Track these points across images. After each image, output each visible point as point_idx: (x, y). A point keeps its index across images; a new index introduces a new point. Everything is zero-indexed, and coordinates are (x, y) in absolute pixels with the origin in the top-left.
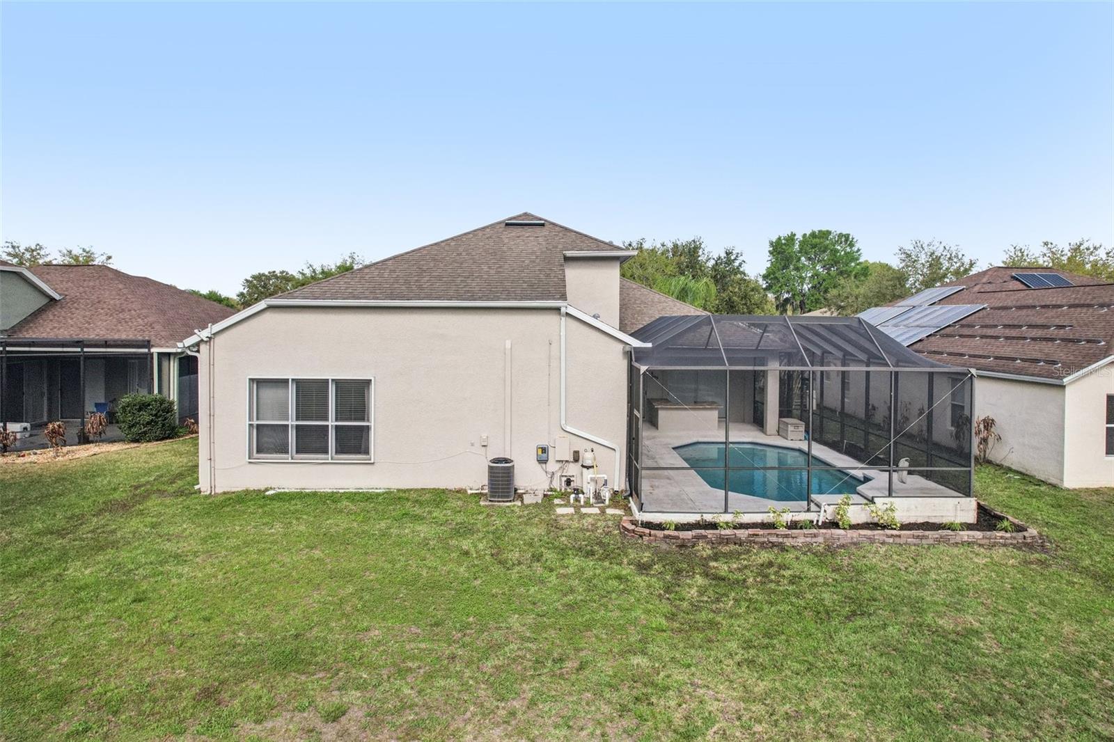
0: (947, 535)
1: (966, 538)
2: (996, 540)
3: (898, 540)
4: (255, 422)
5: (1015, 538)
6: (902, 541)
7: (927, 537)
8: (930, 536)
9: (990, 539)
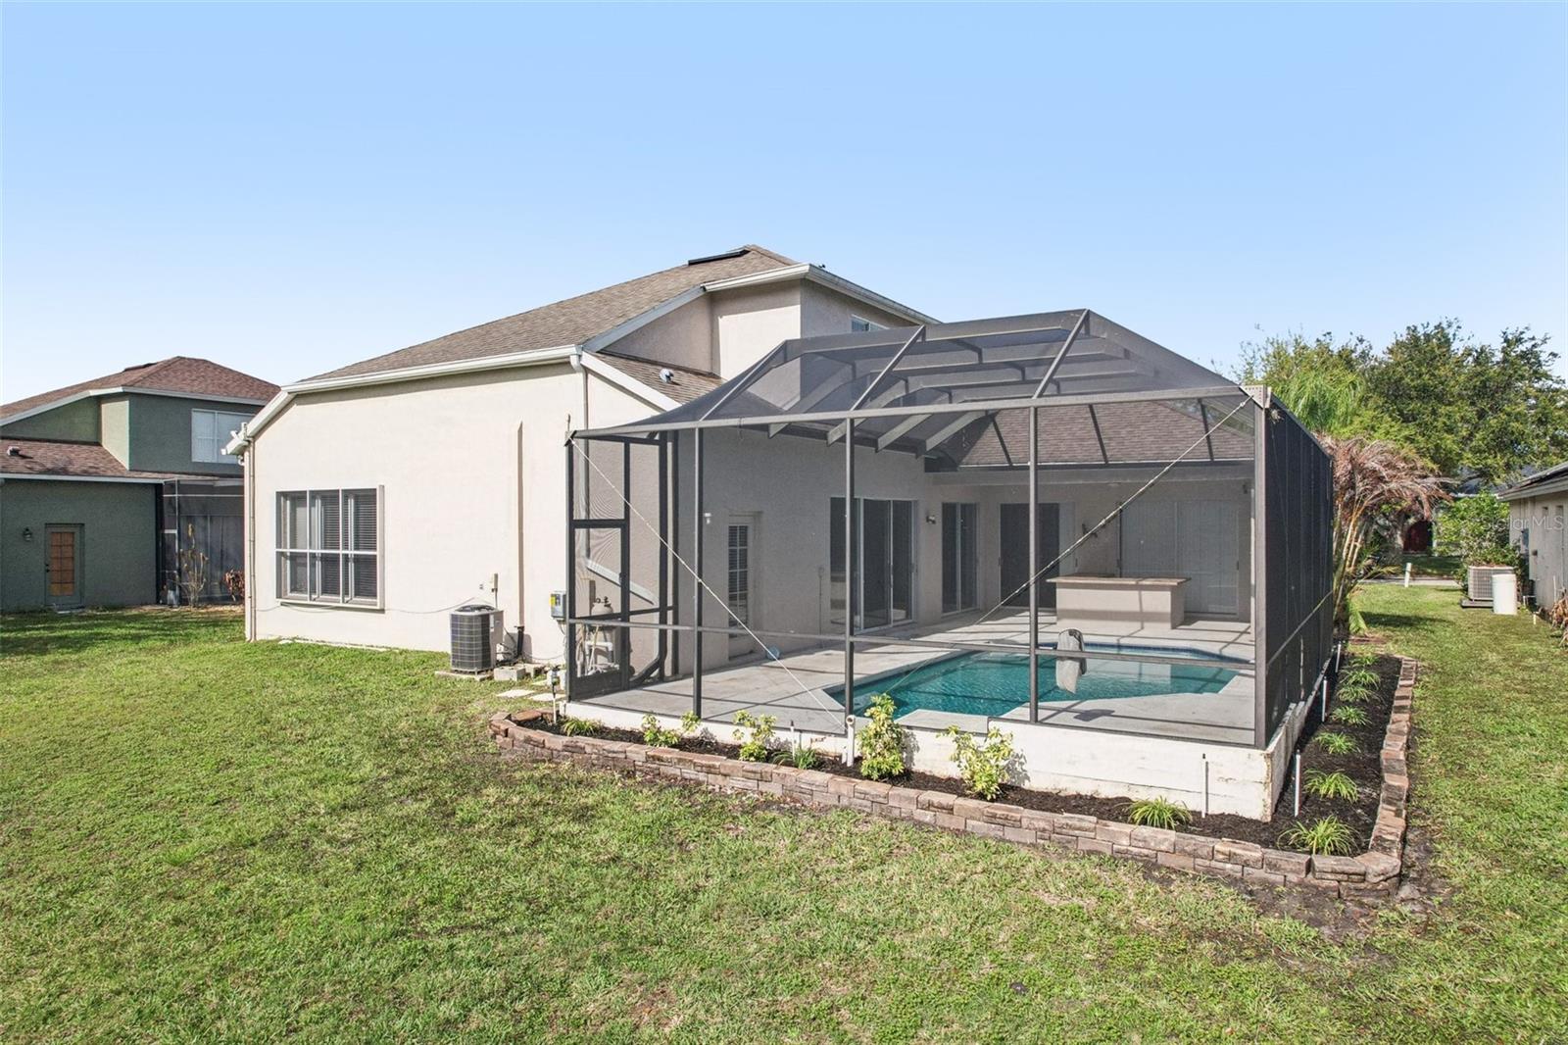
0: (1070, 827)
1: (1124, 843)
2: (1214, 863)
3: (944, 819)
4: (288, 550)
5: (1274, 867)
6: (955, 823)
7: (1017, 824)
8: (1025, 822)
9: (1194, 855)
